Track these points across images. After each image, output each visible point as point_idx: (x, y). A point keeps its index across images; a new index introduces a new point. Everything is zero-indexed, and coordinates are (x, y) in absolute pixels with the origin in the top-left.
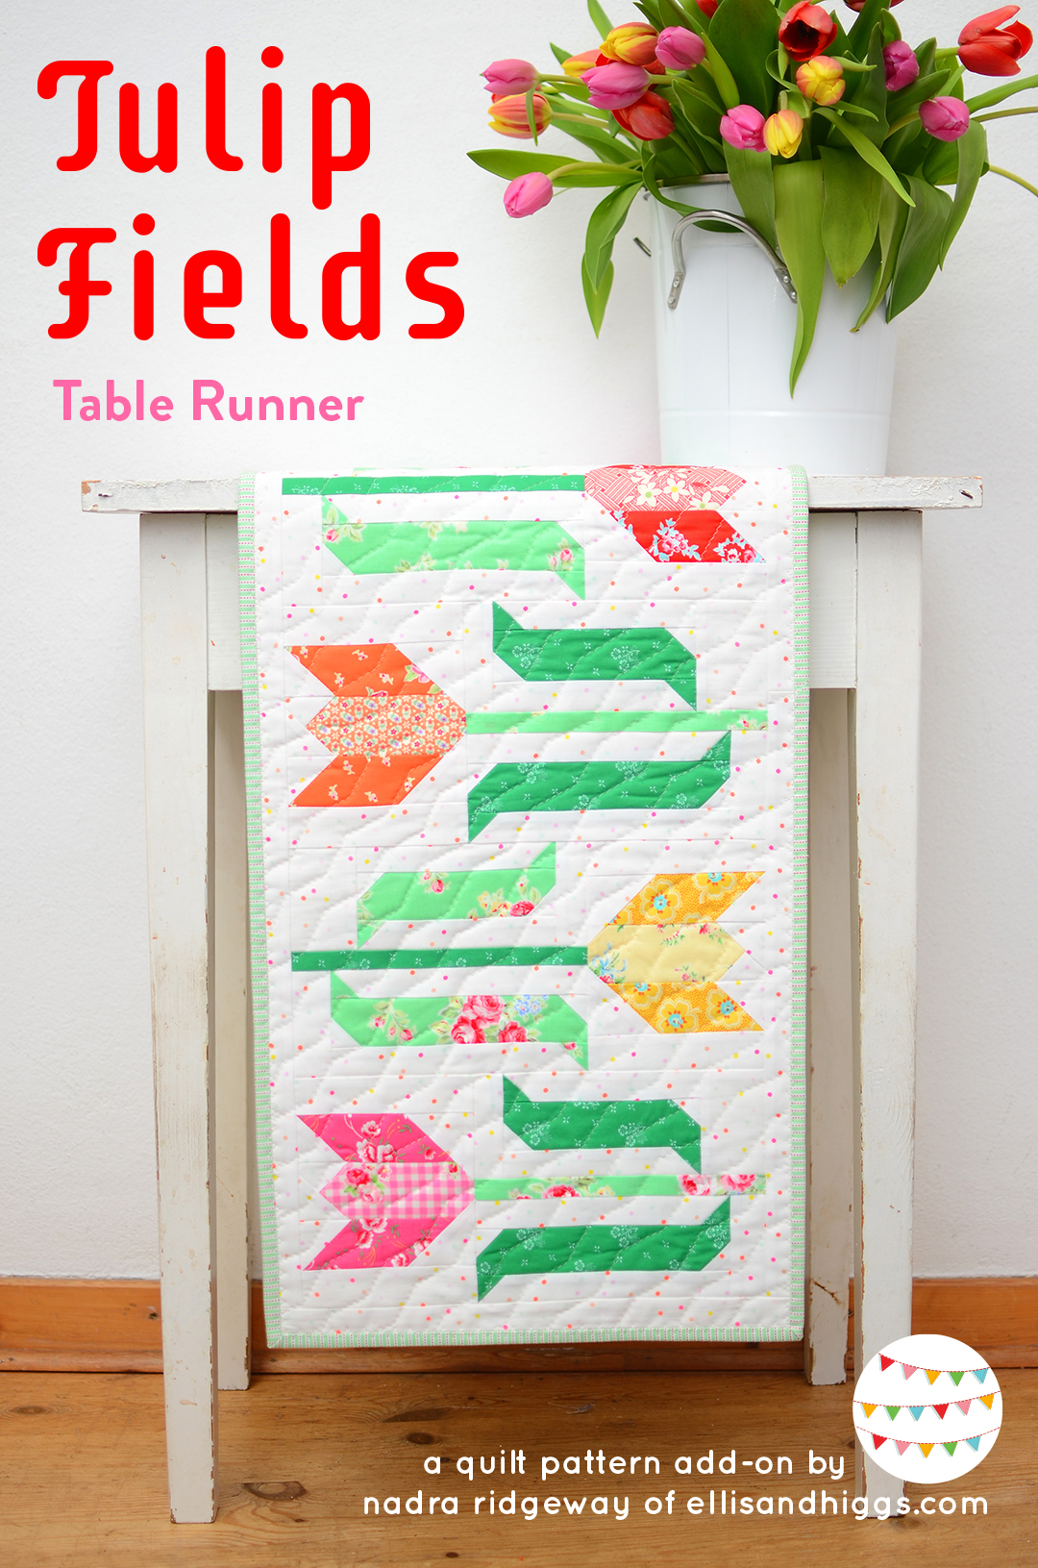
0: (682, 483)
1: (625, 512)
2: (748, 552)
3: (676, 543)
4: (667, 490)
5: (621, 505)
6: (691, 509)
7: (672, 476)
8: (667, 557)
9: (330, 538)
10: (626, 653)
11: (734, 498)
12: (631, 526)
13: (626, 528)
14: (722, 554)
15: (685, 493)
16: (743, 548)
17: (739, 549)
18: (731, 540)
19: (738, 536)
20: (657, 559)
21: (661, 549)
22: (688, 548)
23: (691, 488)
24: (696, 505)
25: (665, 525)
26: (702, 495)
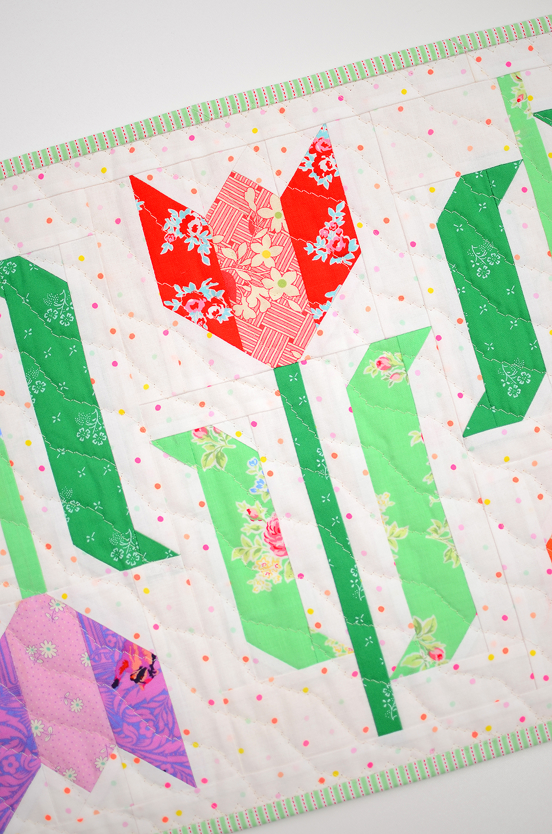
0: (255, 247)
1: (312, 306)
2: (318, 148)
3: (332, 236)
4: (270, 263)
5: (305, 313)
6: (287, 229)
7: (247, 262)
8: (352, 242)
9: (440, 656)
10: (479, 261)
11: (259, 180)
12: (327, 295)
13: (330, 300)
14: (329, 178)
15: (267, 240)
16: (315, 155)
17: (318, 160)
18: (309, 171)
19: (302, 164)
20: (358, 253)
21: (344, 252)
22: (334, 220)
23: (259, 235)
24: (280, 222)
25: (314, 254)
26: (265, 220)
